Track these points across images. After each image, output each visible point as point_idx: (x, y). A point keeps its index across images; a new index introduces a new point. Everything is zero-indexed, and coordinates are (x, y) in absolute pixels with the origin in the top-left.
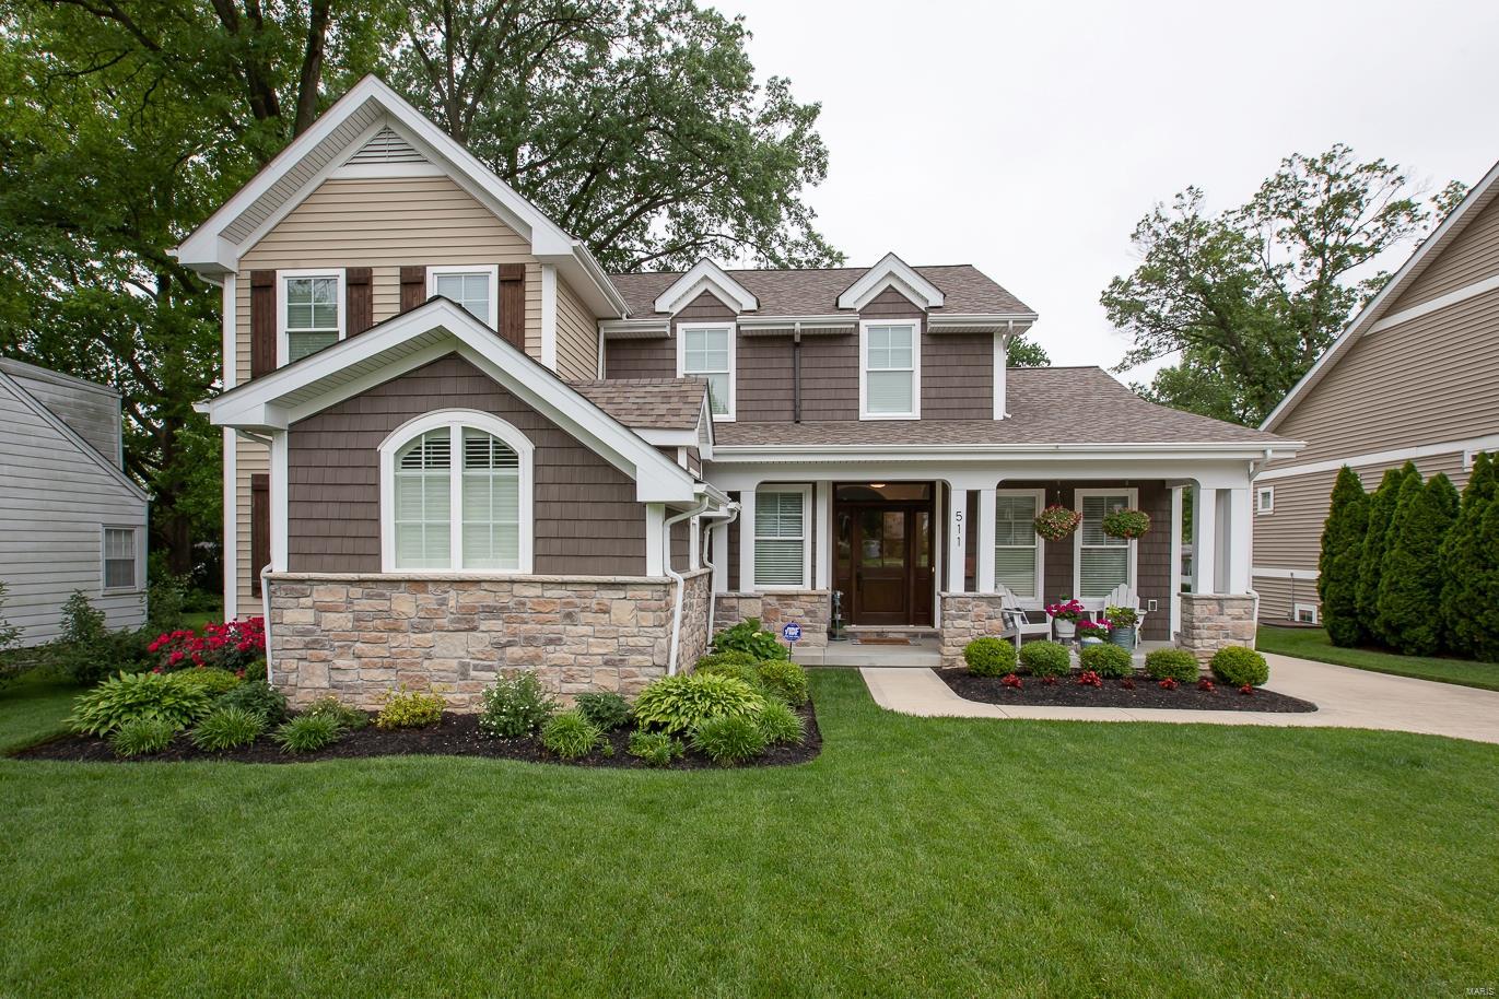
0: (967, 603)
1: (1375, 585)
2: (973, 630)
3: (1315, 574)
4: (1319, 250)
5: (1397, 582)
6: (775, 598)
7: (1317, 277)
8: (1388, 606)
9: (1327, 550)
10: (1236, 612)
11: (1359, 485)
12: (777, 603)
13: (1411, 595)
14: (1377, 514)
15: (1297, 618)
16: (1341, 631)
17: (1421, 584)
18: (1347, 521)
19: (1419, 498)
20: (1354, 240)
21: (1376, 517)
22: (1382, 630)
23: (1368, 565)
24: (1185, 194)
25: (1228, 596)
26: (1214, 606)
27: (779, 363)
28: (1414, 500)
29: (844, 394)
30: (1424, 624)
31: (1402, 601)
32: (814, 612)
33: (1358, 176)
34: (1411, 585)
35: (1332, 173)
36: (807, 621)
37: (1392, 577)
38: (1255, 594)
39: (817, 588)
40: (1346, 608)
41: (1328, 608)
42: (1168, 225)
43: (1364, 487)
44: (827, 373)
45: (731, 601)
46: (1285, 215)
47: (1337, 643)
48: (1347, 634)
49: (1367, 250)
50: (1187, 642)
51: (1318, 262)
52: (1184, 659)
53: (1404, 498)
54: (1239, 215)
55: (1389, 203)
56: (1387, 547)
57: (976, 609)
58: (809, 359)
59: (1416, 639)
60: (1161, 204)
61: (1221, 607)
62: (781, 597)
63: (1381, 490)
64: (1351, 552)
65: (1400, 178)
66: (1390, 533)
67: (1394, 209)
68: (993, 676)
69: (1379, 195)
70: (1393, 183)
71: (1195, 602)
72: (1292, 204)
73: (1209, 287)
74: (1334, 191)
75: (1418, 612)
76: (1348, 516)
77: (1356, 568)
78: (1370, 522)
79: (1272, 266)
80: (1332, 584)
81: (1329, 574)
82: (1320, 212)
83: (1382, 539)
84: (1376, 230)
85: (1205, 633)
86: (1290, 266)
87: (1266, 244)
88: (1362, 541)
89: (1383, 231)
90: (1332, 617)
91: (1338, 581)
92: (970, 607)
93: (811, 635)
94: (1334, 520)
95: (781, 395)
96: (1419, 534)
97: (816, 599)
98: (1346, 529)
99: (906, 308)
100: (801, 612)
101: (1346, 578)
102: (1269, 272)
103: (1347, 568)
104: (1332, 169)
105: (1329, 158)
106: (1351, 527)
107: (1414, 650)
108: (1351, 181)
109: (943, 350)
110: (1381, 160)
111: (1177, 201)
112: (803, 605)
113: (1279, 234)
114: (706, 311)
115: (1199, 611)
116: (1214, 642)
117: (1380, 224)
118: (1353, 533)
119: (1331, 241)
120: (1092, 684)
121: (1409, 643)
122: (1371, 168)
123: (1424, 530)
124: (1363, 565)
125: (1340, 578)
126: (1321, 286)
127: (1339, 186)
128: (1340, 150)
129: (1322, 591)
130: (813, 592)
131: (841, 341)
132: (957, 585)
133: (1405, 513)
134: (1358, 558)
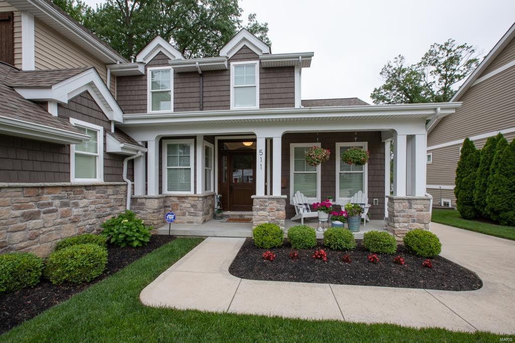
0: (265, 202)
1: (484, 191)
2: (269, 217)
3: (453, 187)
4: (445, 77)
5: (497, 190)
6: (177, 198)
7: (444, 86)
8: (492, 200)
9: (459, 175)
10: (420, 207)
11: (474, 146)
12: (177, 201)
13: (505, 196)
14: (484, 158)
15: (442, 205)
16: (466, 212)
17: (510, 190)
18: (469, 162)
19: (508, 148)
20: (456, 73)
21: (484, 159)
22: (489, 213)
23: (480, 182)
24: (398, 57)
25: (414, 197)
26: (406, 204)
27: (194, 85)
28: (505, 150)
29: (224, 98)
30: (512, 210)
31: (500, 199)
32: (195, 206)
33: (458, 50)
34: (505, 191)
35: (449, 49)
36: (192, 210)
37: (494, 187)
38: (430, 196)
39: (197, 193)
40: (468, 201)
41: (460, 202)
42: (392, 68)
43: (476, 147)
44: (215, 89)
45: (142, 200)
46: (432, 65)
47: (465, 218)
48: (469, 214)
49: (462, 76)
50: (391, 224)
51: (444, 81)
52: (386, 239)
53: (500, 149)
54: (417, 66)
55: (469, 60)
56: (491, 172)
57: (270, 205)
58: (208, 82)
59: (508, 217)
60: (390, 62)
61: (410, 204)
62: (180, 198)
63: (486, 147)
64: (471, 176)
65: (473, 50)
66: (492, 166)
67: (471, 62)
68: (266, 248)
69: (465, 56)
70: (471, 52)
71: (395, 201)
72: (435, 61)
73: (407, 89)
74: (449, 56)
75: (509, 204)
76: (468, 160)
77: (474, 183)
78: (481, 162)
79: (428, 82)
80: (461, 191)
81: (460, 186)
82: (445, 63)
83: (488, 169)
84: (464, 69)
85: (401, 219)
86: (434, 82)
87: (426, 75)
88: (476, 171)
89: (467, 69)
90: (462, 206)
91: (464, 189)
92: (267, 204)
93: (195, 218)
94: (462, 162)
95: (194, 100)
96: (509, 166)
97: (196, 199)
98: (468, 166)
99: (252, 56)
100: (189, 206)
101: (468, 188)
102: (427, 85)
103: (469, 183)
104: (448, 48)
105: (447, 44)
106: (470, 165)
107: (506, 223)
108: (455, 52)
109: (271, 75)
110: (466, 44)
111: (395, 60)
112: (191, 202)
113: (431, 73)
114: (161, 62)
115: (398, 206)
116: (406, 224)
117: (466, 67)
118: (471, 168)
119: (449, 73)
120: (321, 258)
121: (503, 219)
122: (463, 47)
123: (511, 164)
124: (477, 182)
125: (466, 188)
126: (445, 89)
127: (451, 54)
128: (450, 41)
129: (457, 194)
130: (195, 195)
131: (221, 72)
132: (260, 192)
133: (501, 156)
134: (475, 179)
